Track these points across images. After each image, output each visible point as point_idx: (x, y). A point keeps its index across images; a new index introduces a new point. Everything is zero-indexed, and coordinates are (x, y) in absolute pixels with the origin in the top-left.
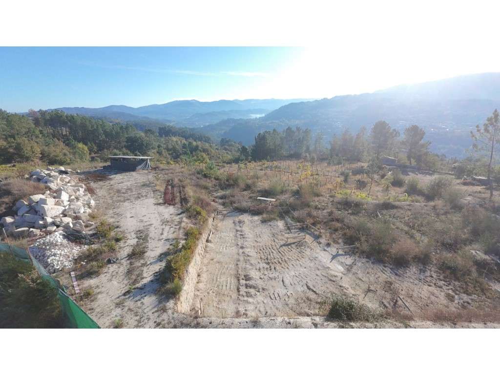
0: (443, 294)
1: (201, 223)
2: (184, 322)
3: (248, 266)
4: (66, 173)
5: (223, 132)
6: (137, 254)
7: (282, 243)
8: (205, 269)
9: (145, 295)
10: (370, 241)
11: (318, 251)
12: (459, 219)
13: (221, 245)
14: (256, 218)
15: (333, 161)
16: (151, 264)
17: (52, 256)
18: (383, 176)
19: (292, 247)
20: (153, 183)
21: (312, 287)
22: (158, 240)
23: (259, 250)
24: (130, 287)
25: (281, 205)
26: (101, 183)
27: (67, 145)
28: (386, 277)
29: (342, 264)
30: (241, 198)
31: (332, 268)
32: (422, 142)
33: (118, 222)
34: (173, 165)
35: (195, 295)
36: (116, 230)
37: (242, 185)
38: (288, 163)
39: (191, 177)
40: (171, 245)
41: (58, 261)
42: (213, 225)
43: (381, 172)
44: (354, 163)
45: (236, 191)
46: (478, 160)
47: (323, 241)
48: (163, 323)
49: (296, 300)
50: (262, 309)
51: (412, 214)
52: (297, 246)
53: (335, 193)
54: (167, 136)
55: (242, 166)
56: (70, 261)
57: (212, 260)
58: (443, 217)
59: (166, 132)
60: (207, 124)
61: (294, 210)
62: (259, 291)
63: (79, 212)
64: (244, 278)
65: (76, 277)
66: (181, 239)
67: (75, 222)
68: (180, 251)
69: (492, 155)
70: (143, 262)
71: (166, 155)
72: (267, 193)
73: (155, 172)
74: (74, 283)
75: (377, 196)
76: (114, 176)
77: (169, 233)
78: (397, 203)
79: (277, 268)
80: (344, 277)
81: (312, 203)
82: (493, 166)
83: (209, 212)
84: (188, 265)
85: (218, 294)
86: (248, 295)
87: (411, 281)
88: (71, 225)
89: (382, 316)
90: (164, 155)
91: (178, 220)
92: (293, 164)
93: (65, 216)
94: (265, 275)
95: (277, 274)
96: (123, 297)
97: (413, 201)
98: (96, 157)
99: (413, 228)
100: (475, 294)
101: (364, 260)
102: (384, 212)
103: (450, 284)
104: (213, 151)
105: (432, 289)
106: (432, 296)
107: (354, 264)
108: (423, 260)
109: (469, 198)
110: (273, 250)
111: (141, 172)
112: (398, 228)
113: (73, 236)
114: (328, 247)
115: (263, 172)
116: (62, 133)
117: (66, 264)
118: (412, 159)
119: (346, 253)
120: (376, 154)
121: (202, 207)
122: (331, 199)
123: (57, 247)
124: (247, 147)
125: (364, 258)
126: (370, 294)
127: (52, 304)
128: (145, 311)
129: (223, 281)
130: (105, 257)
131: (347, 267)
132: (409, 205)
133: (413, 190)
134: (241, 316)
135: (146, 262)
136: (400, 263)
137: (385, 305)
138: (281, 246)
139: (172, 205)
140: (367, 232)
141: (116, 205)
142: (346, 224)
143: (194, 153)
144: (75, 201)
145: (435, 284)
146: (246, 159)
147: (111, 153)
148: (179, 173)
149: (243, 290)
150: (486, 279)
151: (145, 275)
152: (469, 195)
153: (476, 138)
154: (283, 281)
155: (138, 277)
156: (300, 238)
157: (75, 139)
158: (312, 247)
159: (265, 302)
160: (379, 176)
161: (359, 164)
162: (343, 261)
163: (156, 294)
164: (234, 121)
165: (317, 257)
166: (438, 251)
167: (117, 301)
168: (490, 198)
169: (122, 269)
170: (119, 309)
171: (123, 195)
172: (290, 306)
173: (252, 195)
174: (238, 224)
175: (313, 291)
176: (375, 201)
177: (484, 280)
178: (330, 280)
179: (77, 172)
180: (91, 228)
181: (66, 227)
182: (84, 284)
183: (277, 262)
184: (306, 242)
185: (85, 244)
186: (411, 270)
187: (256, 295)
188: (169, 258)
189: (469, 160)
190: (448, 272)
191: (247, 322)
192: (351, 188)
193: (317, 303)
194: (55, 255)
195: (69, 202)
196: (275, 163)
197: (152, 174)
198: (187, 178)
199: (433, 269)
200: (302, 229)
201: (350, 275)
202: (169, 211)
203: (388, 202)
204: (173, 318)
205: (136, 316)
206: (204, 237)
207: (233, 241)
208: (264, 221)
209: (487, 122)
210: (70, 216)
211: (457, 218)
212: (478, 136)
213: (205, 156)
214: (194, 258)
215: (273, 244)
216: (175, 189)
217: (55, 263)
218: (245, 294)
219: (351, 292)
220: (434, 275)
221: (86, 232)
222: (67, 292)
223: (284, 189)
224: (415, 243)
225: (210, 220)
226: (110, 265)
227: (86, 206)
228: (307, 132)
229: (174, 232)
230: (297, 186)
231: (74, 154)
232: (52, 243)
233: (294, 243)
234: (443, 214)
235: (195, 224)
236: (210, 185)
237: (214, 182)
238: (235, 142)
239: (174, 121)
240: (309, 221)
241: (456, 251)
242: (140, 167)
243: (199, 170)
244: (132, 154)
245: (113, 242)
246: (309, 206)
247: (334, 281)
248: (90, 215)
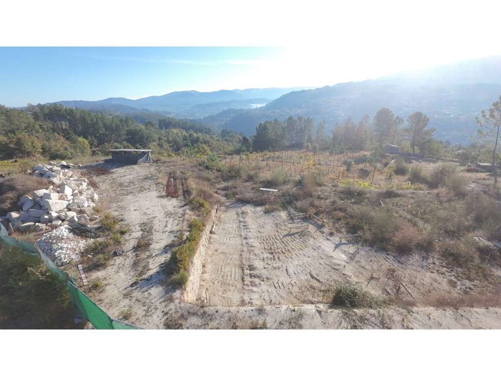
0: (445, 280)
1: (205, 215)
2: (190, 311)
3: (251, 256)
4: (68, 167)
5: (223, 123)
6: (142, 246)
7: (285, 233)
8: (209, 260)
9: (152, 285)
10: (373, 230)
11: (321, 240)
12: (463, 206)
13: (225, 236)
14: (259, 209)
15: (336, 150)
16: (156, 256)
17: (59, 249)
18: (386, 165)
19: (295, 237)
20: (155, 176)
21: (315, 276)
22: (162, 232)
23: (262, 240)
24: (137, 278)
25: (283, 195)
26: (103, 177)
27: (67, 139)
28: (389, 264)
29: (345, 252)
30: (243, 189)
31: (335, 257)
32: (426, 129)
33: (122, 215)
34: (175, 158)
35: (200, 285)
36: (120, 223)
37: (244, 176)
38: (289, 153)
39: (193, 169)
40: (175, 237)
41: (65, 255)
42: (216, 217)
43: (384, 161)
44: (356, 152)
45: (238, 182)
46: (483, 146)
47: (326, 230)
48: (170, 312)
49: (300, 288)
50: (267, 298)
51: (415, 202)
52: (300, 235)
53: (338, 182)
54: (168, 128)
55: (244, 157)
56: (77, 254)
57: (216, 251)
58: (446, 205)
59: (166, 124)
60: (207, 115)
61: (297, 200)
62: (263, 281)
63: (83, 206)
64: (248, 268)
65: (84, 269)
66: (185, 230)
67: (79, 215)
68: (185, 242)
69: (497, 140)
70: (149, 254)
71: (167, 148)
72: (269, 184)
73: (156, 165)
74: (82, 276)
75: (380, 185)
76: (117, 169)
77: (173, 225)
78: (400, 192)
79: (281, 258)
80: (347, 265)
81: (315, 193)
82: (498, 152)
83: (211, 204)
84: (193, 256)
85: (223, 284)
86: (253, 284)
87: (414, 268)
88: (76, 219)
89: (385, 302)
90: (165, 147)
91: (182, 212)
92: (294, 154)
93: (70, 210)
94: (269, 264)
95: (281, 263)
96: (130, 288)
97: (416, 189)
98: (98, 150)
99: (416, 216)
100: (477, 280)
101: (367, 249)
102: (388, 200)
103: (452, 270)
104: (214, 143)
105: (435, 275)
106: (434, 283)
107: (357, 252)
108: (426, 248)
109: (473, 185)
110: (276, 241)
111: (143, 165)
112: (400, 216)
113: (79, 230)
114: (331, 237)
115: (265, 163)
116: (62, 128)
117: (73, 257)
118: (415, 147)
119: (349, 242)
120: (378, 142)
121: (205, 199)
122: (334, 189)
123: (63, 241)
124: (248, 138)
125: (366, 246)
126: (373, 282)
127: (62, 296)
128: (153, 301)
129: (228, 272)
130: (111, 249)
131: (350, 255)
132: (413, 193)
133: (416, 178)
134: (246, 304)
135: (152, 254)
136: (403, 250)
137: (387, 292)
138: (285, 236)
139: (175, 197)
140: (370, 221)
141: (120, 198)
142: (349, 213)
143: (195, 145)
144: (79, 195)
145: (437, 271)
146: (248, 150)
147: (112, 147)
148: (181, 165)
149: (248, 280)
150: (489, 265)
151: (151, 266)
152: (474, 182)
153: (481, 124)
154: (286, 270)
155: (145, 268)
156: (302, 228)
157: (75, 132)
158: (315, 237)
159: (270, 290)
160: (382, 165)
161: (362, 153)
162: (346, 250)
163: (162, 285)
164: (234, 111)
165: (320, 247)
166: (441, 238)
167: (125, 292)
168: (494, 185)
169: (128, 260)
170: (128, 300)
171: (126, 188)
172: (294, 294)
173: (254, 186)
174: (241, 215)
175: (317, 280)
176: (378, 190)
177: (486, 266)
178: (334, 269)
179: (79, 166)
180: (96, 221)
181: (71, 221)
182: (92, 276)
183: (281, 252)
184: (309, 232)
185: (91, 238)
186: (414, 258)
187: (260, 284)
188: (174, 249)
189: (474, 146)
190: (451, 259)
191: (252, 310)
192: (354, 178)
193: (320, 291)
194: (62, 248)
195: (72, 197)
196: (277, 154)
197: (154, 166)
198: (189, 170)
199: (436, 256)
200: (305, 219)
201: (353, 263)
202: (172, 204)
203: (391, 190)
204: (180, 307)
205: (144, 306)
206: (208, 228)
207: (236, 232)
208: (267, 212)
209: (493, 107)
210: (74, 210)
211: (460, 205)
212: (483, 121)
213: (206, 148)
214: (199, 249)
215: (276, 234)
216: (177, 181)
217: (63, 256)
218: (249, 283)
219: (354, 279)
220: (437, 262)
221: (90, 225)
222: (76, 285)
223: (287, 180)
224: (418, 230)
225: (214, 212)
226: (116, 258)
227: (90, 200)
228: (309, 121)
229: (178, 225)
230: (299, 176)
231: (75, 148)
232: (59, 237)
233: (297, 233)
234: (446, 202)
235: (199, 216)
236: (212, 176)
237: (217, 174)
238: (236, 133)
239: (174, 113)
240: (312, 211)
241: (459, 237)
242: (142, 160)
243: (200, 162)
244: (132, 147)
245: (119, 235)
246: (311, 196)
247: (337, 270)
248: (94, 209)
